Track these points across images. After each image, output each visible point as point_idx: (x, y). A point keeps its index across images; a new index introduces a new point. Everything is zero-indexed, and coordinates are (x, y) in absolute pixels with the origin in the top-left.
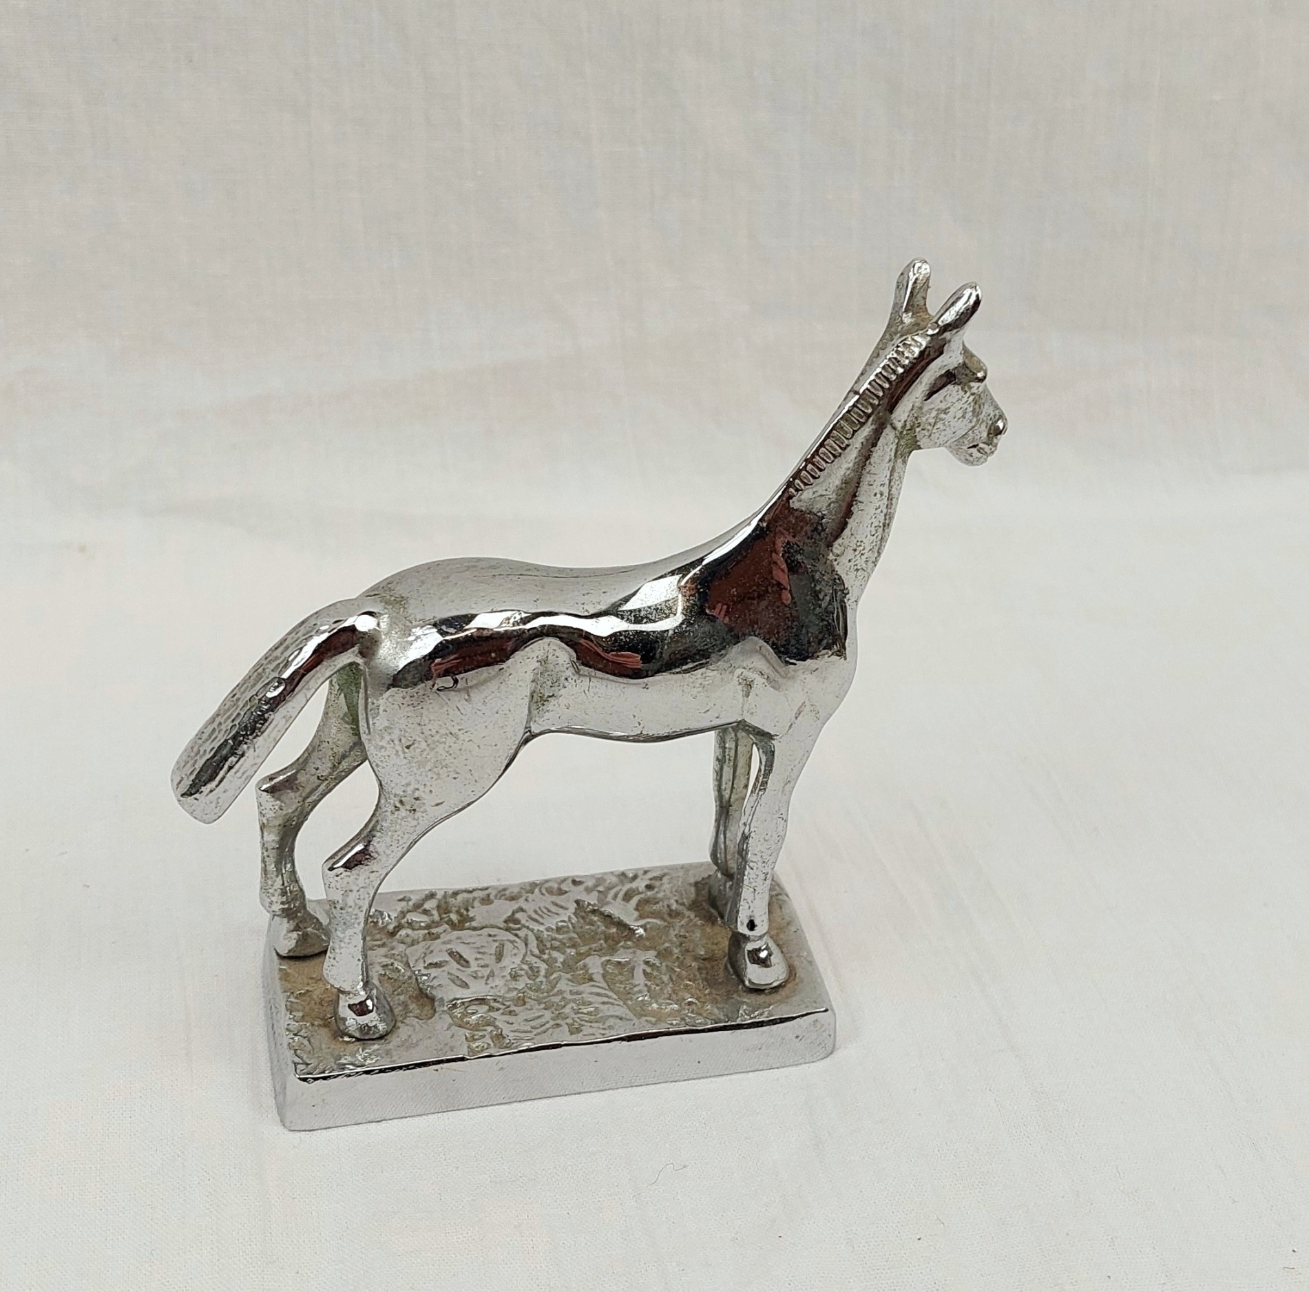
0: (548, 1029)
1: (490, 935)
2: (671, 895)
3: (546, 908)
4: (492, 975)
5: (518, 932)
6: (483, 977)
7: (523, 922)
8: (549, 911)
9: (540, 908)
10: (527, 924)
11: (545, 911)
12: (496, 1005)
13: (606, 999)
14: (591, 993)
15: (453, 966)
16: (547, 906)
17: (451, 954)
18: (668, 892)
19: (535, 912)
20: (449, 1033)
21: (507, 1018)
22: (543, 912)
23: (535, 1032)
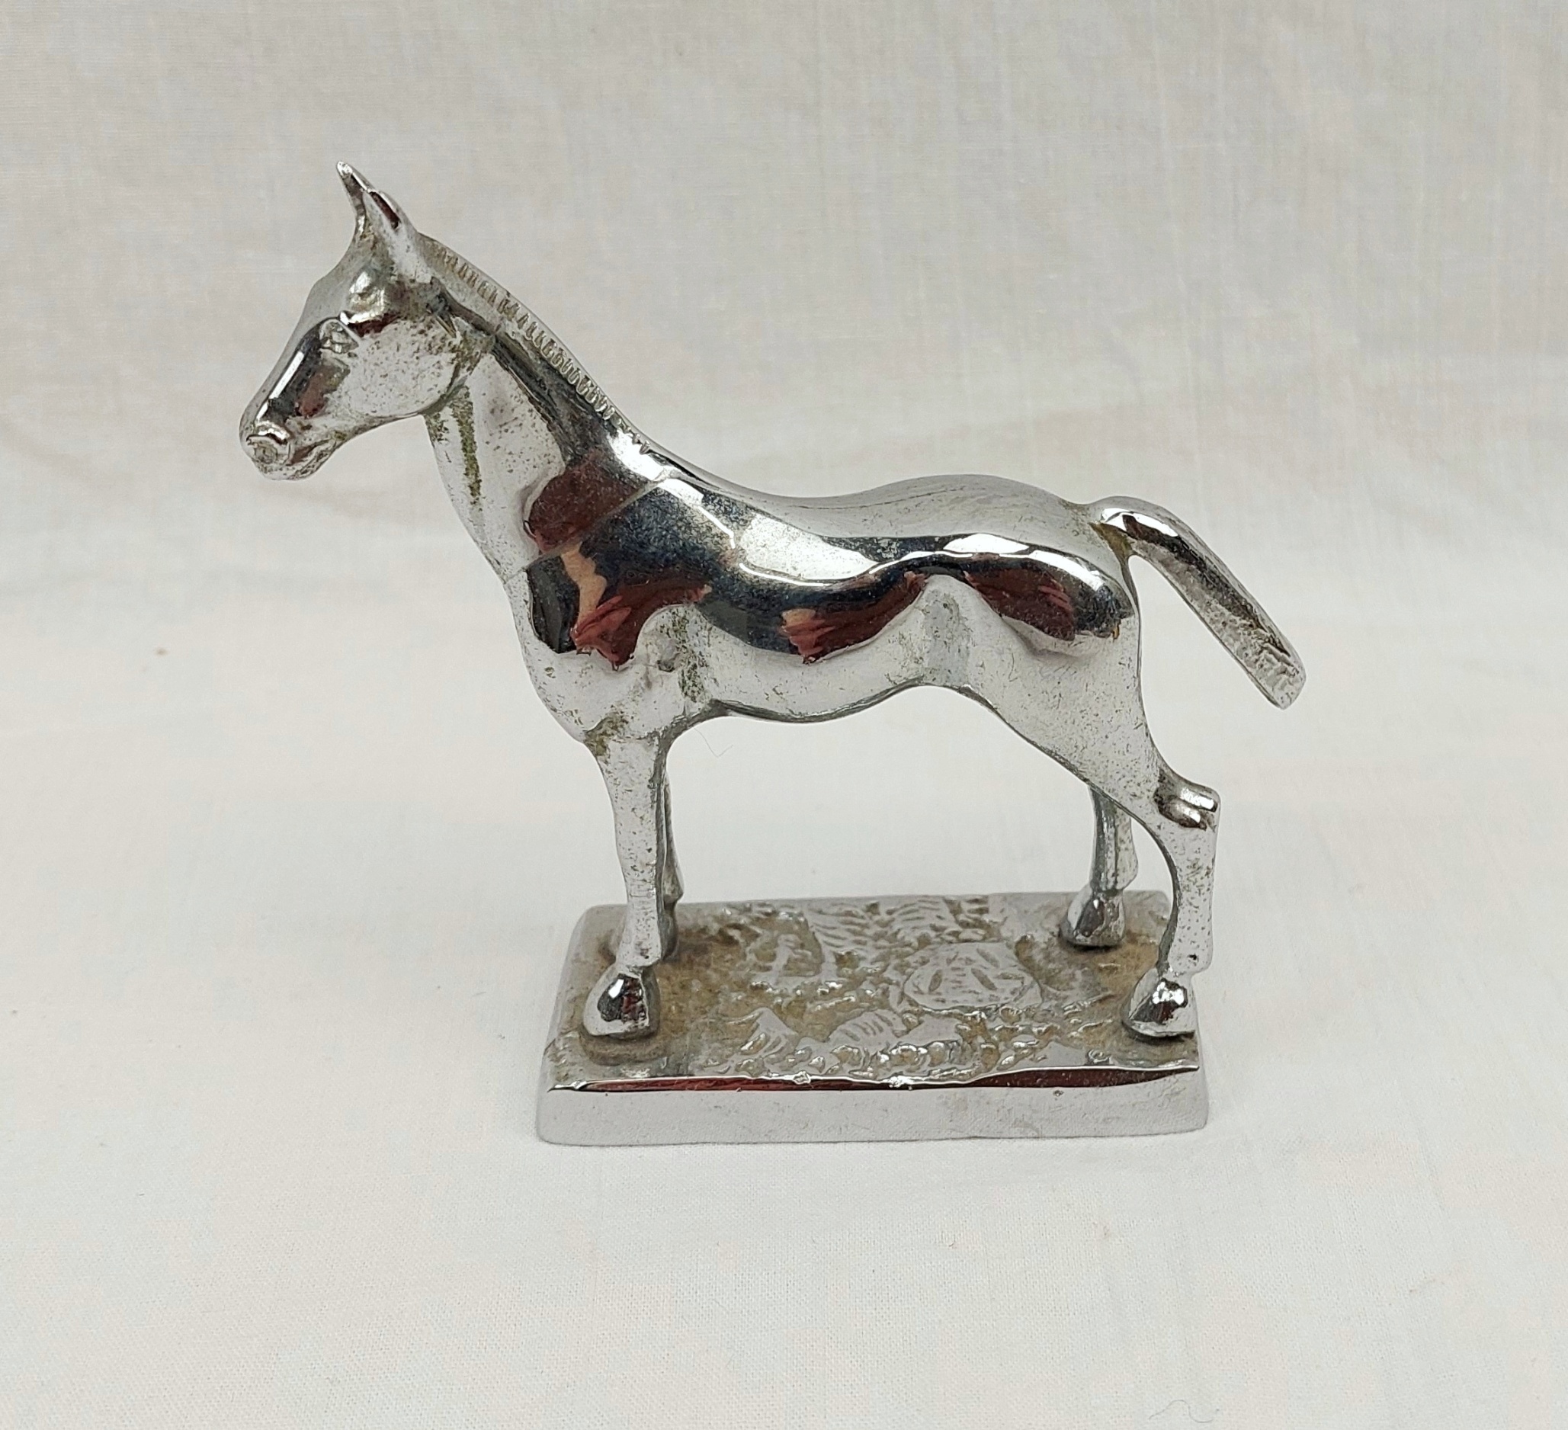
0: (902, 908)
1: (943, 1001)
2: (705, 1043)
3: (867, 1033)
4: (949, 961)
5: (909, 1008)
6: (961, 959)
7: (899, 1020)
8: (864, 1029)
9: (875, 1033)
10: (895, 1016)
11: (869, 1030)
12: (950, 938)
13: (830, 932)
14: (844, 939)
15: (991, 974)
16: (864, 1035)
17: (991, 987)
18: (706, 1046)
19: (881, 1030)
20: (1006, 914)
21: (942, 924)
22: (872, 1029)
23: (916, 907)
